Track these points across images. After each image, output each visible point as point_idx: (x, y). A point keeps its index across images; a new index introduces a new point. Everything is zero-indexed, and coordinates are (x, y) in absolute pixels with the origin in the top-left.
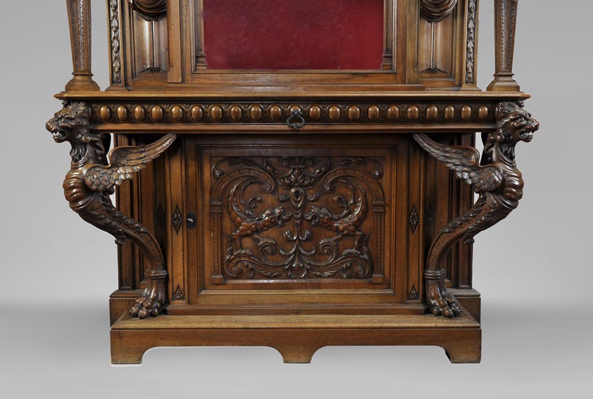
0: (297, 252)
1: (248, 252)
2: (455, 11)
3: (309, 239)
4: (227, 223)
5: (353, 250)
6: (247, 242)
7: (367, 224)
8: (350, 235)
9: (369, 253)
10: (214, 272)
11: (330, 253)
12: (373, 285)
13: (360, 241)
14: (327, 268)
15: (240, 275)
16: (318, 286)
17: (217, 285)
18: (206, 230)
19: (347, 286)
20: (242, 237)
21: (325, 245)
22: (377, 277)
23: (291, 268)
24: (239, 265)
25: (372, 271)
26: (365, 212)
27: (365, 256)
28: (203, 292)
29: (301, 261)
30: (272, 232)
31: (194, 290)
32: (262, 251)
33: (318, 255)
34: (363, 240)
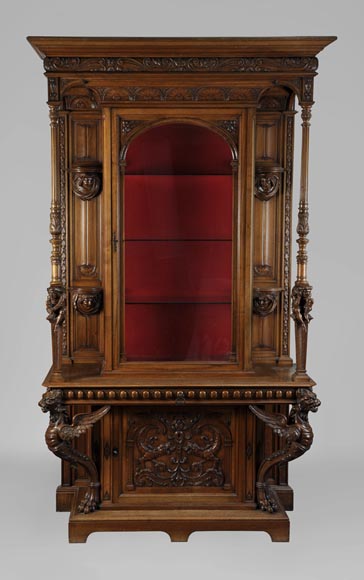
0: (179, 470)
1: (149, 470)
2: (275, 310)
3: (185, 462)
4: (137, 453)
6: (149, 464)
7: (221, 454)
8: (211, 460)
9: (222, 471)
10: (128, 483)
11: (199, 470)
12: (225, 491)
13: (217, 464)
14: (197, 480)
15: (144, 484)
16: (191, 491)
17: (129, 491)
18: (124, 458)
19: (209, 491)
20: (145, 461)
21: (195, 466)
22: (227, 485)
23: (175, 480)
24: (144, 479)
25: (224, 482)
26: (219, 447)
27: (220, 473)
28: (122, 495)
29: (181, 475)
30: (164, 458)
31: (116, 495)
32: (157, 470)
33: (192, 471)
34: (219, 463)
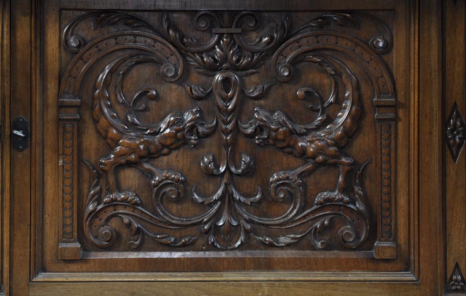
0: (226, 197)
1: (131, 196)
3: (249, 172)
4: (91, 140)
5: (336, 195)
6: (130, 177)
7: (363, 143)
8: (329, 165)
9: (366, 200)
10: (64, 237)
11: (290, 198)
12: (376, 263)
13: (349, 176)
14: (284, 227)
15: (114, 243)
16: (268, 265)
17: (68, 261)
18: (49, 153)
19: (325, 266)
20: (119, 166)
21: (281, 185)
22: (383, 246)
23: (215, 229)
24: (114, 223)
25: (372, 236)
26: (357, 118)
27: (360, 206)
28: (41, 277)
29: (234, 214)
30: (178, 158)
31: (22, 274)
32: (159, 194)
33: (267, 203)
34: (355, 174)
